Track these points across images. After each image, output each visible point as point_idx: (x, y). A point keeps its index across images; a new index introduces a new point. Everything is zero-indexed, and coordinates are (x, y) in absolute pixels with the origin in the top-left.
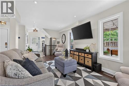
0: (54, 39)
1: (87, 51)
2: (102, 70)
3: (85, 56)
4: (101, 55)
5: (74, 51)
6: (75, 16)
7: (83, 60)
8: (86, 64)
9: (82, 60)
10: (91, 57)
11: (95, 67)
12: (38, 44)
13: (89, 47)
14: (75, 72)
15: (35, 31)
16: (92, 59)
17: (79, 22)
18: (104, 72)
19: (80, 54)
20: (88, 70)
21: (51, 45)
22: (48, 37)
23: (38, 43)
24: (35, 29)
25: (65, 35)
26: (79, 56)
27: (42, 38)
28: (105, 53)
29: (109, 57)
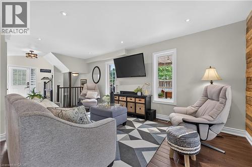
0: (74, 75)
1: (139, 94)
2: (157, 117)
3: (136, 102)
4: (156, 99)
5: (119, 96)
6: (122, 42)
7: (133, 107)
8: (137, 112)
9: (131, 107)
10: (144, 102)
11: (149, 114)
12: (30, 85)
13: (141, 89)
14: (124, 124)
15: (33, 55)
16: (145, 104)
17: (127, 50)
18: (158, 119)
19: (129, 99)
20: (141, 120)
21: (70, 87)
22: (61, 69)
23: (30, 83)
24: (32, 51)
25: (98, 67)
26: (127, 102)
27: (42, 71)
28: (160, 96)
29: (164, 100)
